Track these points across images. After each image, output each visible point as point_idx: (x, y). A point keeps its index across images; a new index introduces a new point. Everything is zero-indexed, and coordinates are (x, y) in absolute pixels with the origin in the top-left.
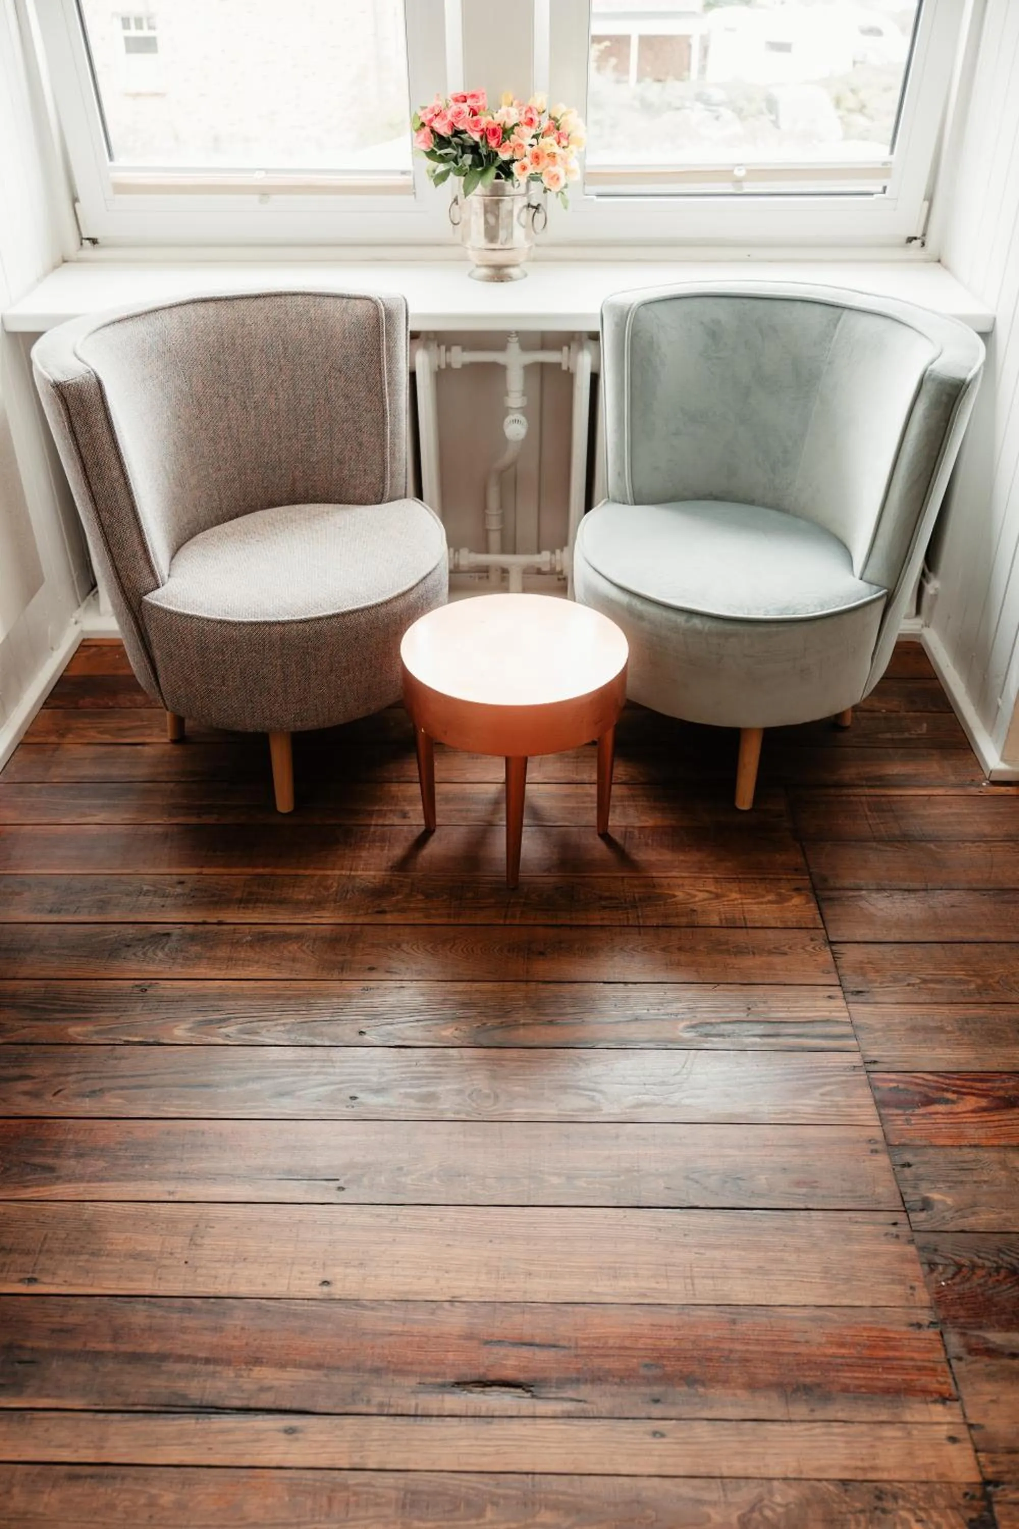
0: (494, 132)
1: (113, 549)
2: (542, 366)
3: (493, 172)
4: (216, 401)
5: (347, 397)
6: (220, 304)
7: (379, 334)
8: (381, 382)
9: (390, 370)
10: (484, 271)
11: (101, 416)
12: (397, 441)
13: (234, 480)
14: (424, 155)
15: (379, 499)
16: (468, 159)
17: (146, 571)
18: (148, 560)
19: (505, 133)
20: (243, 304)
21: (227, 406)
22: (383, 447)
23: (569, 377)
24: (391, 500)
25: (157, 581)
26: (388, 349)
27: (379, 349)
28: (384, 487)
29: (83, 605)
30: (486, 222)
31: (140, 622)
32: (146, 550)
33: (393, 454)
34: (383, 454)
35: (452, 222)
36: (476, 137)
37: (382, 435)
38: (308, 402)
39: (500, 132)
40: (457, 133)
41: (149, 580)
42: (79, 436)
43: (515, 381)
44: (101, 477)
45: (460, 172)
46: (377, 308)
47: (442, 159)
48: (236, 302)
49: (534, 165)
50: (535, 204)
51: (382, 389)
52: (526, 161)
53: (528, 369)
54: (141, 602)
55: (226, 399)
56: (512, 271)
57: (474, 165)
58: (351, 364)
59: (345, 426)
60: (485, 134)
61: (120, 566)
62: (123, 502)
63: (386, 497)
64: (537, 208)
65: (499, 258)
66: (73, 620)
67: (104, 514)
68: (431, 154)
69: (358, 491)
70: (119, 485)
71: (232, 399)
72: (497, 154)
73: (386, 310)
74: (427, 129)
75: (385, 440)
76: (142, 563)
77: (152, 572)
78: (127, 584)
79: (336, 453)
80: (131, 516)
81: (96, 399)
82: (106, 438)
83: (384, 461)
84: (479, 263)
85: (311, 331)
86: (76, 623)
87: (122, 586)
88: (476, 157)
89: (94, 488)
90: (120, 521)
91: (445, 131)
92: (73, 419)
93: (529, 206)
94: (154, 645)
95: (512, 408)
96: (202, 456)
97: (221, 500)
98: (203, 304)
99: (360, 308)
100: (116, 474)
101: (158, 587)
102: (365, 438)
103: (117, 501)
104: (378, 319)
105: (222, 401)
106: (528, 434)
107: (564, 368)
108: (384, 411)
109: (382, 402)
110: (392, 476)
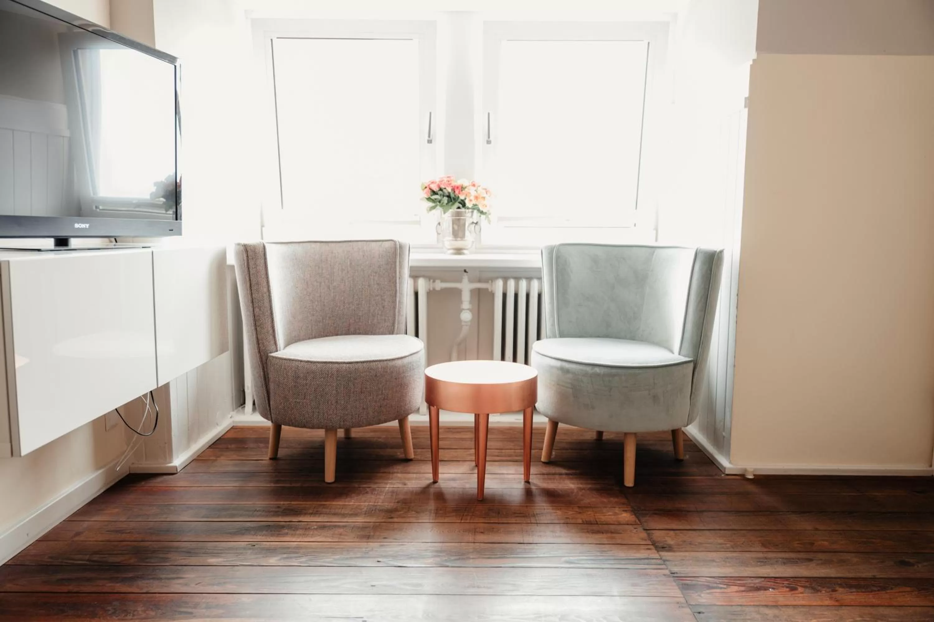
0: (458, 188)
1: (258, 329)
2: (479, 290)
3: (457, 204)
4: (315, 284)
5: (378, 284)
6: (322, 244)
7: (396, 255)
8: (395, 277)
9: (400, 272)
10: (452, 251)
11: (263, 261)
12: (401, 306)
13: (319, 322)
14: (426, 199)
15: (391, 332)
16: (445, 200)
17: (272, 342)
18: (274, 337)
19: (462, 188)
20: (333, 245)
21: (320, 286)
22: (394, 308)
23: (492, 295)
24: (397, 334)
25: (277, 348)
26: (400, 262)
27: (395, 262)
28: (394, 328)
29: (236, 411)
30: (453, 228)
31: (265, 370)
32: (274, 331)
33: (399, 312)
34: (394, 311)
35: (437, 232)
36: (449, 190)
37: (394, 302)
38: (360, 287)
39: (460, 188)
40: (441, 190)
41: (273, 347)
42: (251, 270)
43: (466, 297)
44: (258, 290)
45: (442, 206)
46: (395, 244)
47: (434, 201)
48: (330, 244)
49: (476, 200)
50: (475, 222)
51: (396, 280)
52: (472, 198)
53: (472, 291)
54: (267, 357)
55: (321, 283)
56: (465, 251)
57: (448, 202)
58: (382, 269)
59: (377, 298)
60: (453, 190)
61: (260, 337)
62: (267, 304)
63: (396, 331)
64: (476, 223)
65: (459, 244)
66: (230, 416)
67: (257, 310)
68: (429, 199)
69: (382, 330)
70: (266, 296)
71: (323, 284)
72: (458, 197)
73: (399, 245)
74: (428, 188)
75: (396, 305)
76: (271, 337)
77: (275, 343)
78: (262, 348)
79: (372, 311)
80: (269, 312)
81: (262, 254)
82: (263, 272)
83: (394, 315)
84: (449, 247)
85: (364, 256)
86: (231, 417)
87: (259, 348)
88: (449, 199)
89: (253, 295)
90: (263, 313)
91: (436, 189)
92: (249, 261)
93: (473, 223)
94: (271, 380)
95: (463, 309)
96: (305, 307)
97: (312, 330)
98: (315, 243)
99: (387, 244)
100: (265, 290)
101: (277, 351)
102: (386, 304)
103: (264, 303)
104: (395, 248)
105: (318, 284)
106: (471, 321)
107: (490, 290)
108: (396, 291)
109: (396, 286)
110: (399, 323)
